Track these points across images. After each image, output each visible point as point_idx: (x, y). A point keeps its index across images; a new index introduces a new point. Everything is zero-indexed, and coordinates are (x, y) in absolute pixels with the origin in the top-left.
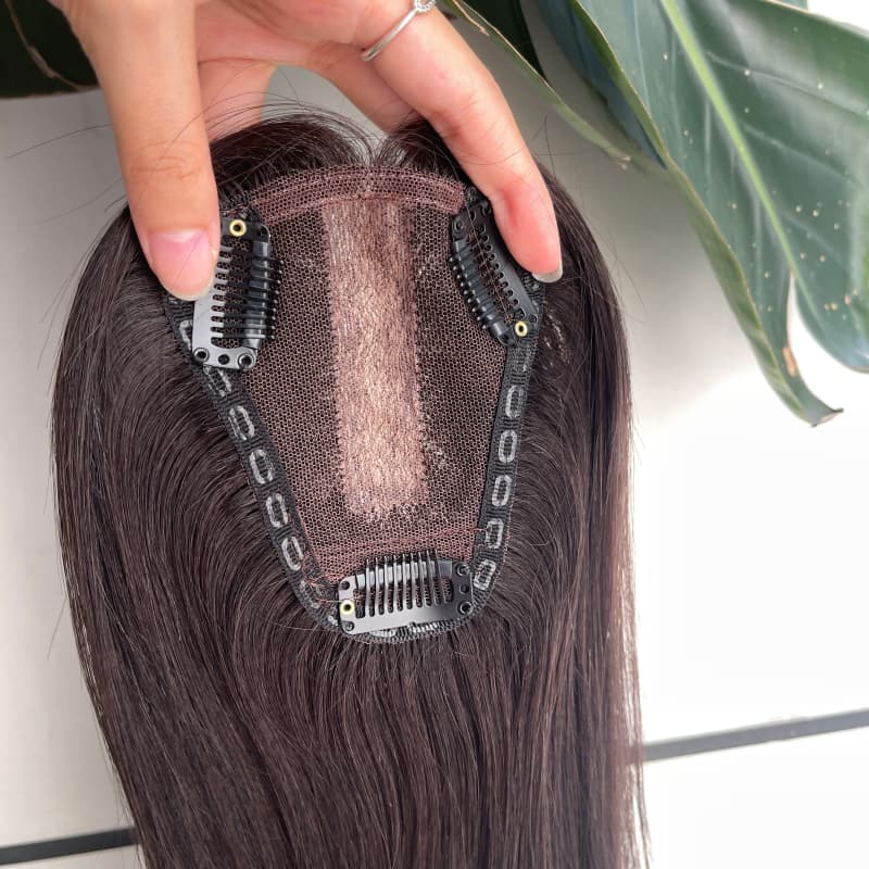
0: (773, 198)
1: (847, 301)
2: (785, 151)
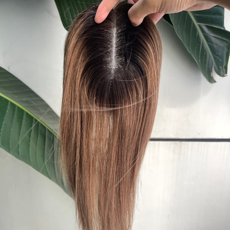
1: (224, 66)
2: (215, 46)
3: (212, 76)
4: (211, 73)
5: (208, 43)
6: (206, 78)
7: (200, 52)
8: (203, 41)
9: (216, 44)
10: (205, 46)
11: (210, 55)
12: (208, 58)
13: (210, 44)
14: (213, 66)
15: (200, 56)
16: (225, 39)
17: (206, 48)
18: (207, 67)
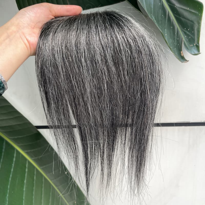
1: (195, 45)
2: (183, 19)
3: (182, 55)
4: (181, 52)
9: (184, 17)
10: (171, 18)
11: (177, 29)
12: (176, 34)
13: (177, 16)
14: (183, 42)
16: (193, 11)
17: (173, 20)
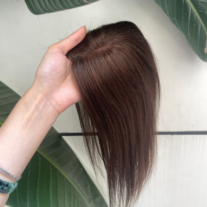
0: (204, 23)
3: (206, 52)
4: (205, 49)
5: (198, 11)
6: (199, 55)
7: (189, 24)
8: (191, 9)
11: (201, 26)
12: (199, 31)
13: (201, 11)
15: (188, 29)
17: (196, 17)
18: (198, 42)
